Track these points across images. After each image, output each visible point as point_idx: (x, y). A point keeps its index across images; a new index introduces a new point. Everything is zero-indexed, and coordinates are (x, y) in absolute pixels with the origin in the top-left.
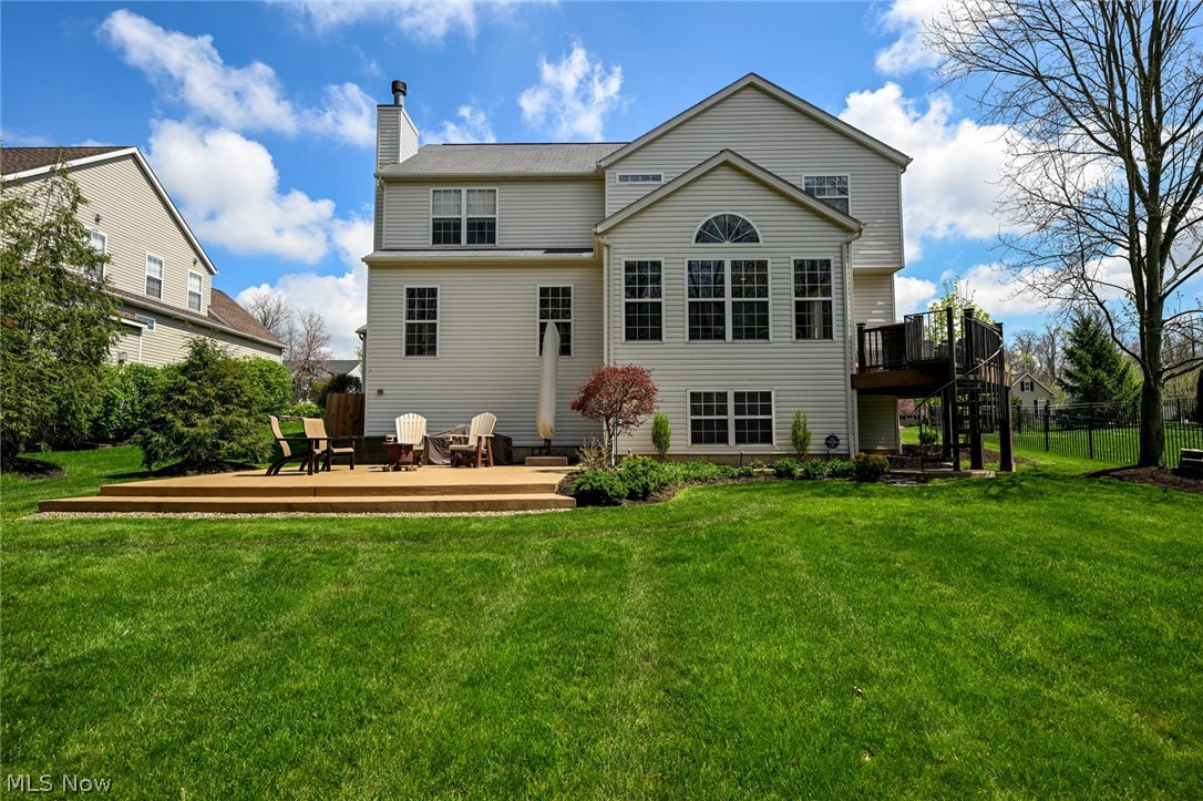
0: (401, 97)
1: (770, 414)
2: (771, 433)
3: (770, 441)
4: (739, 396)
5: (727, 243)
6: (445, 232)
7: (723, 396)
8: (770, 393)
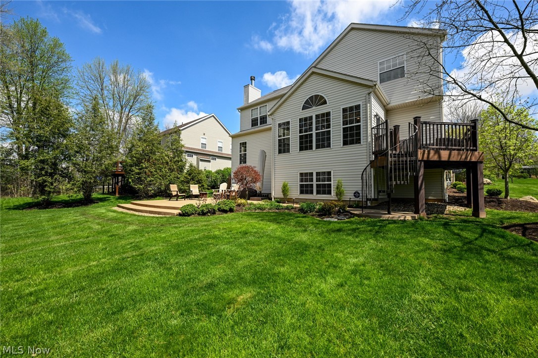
0: (253, 81)
1: (331, 181)
2: (331, 190)
3: (331, 194)
4: (318, 174)
5: (314, 108)
6: (254, 123)
7: (311, 174)
8: (331, 172)
